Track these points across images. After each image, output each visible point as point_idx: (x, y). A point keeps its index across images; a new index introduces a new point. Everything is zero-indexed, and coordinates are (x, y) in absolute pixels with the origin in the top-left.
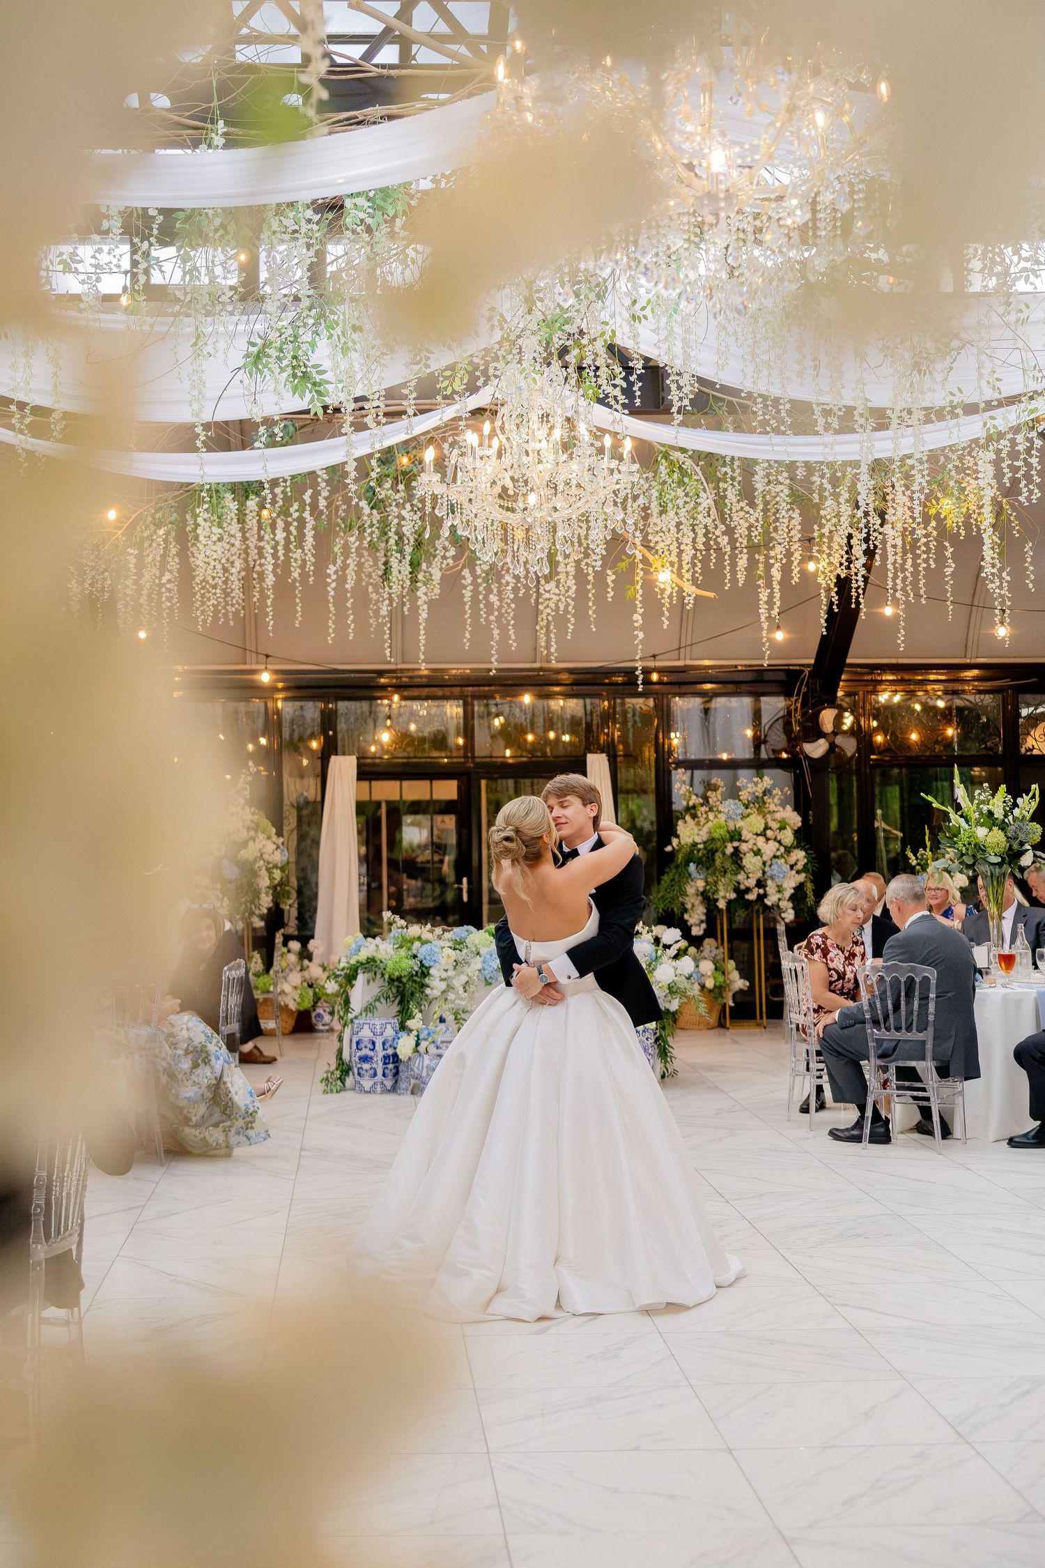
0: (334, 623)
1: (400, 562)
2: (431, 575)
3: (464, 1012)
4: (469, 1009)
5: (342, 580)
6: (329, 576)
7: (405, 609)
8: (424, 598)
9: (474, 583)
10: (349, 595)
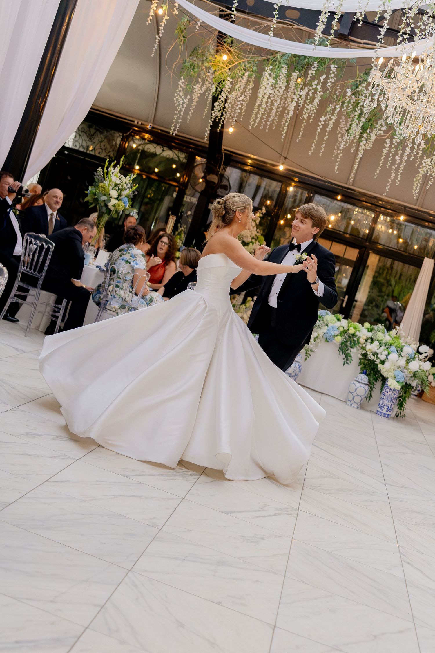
0: (315, 146)
1: (357, 125)
2: (370, 136)
3: (312, 351)
4: (314, 350)
5: (326, 125)
6: (320, 122)
7: (352, 150)
8: (363, 147)
9: (390, 147)
10: (327, 134)
